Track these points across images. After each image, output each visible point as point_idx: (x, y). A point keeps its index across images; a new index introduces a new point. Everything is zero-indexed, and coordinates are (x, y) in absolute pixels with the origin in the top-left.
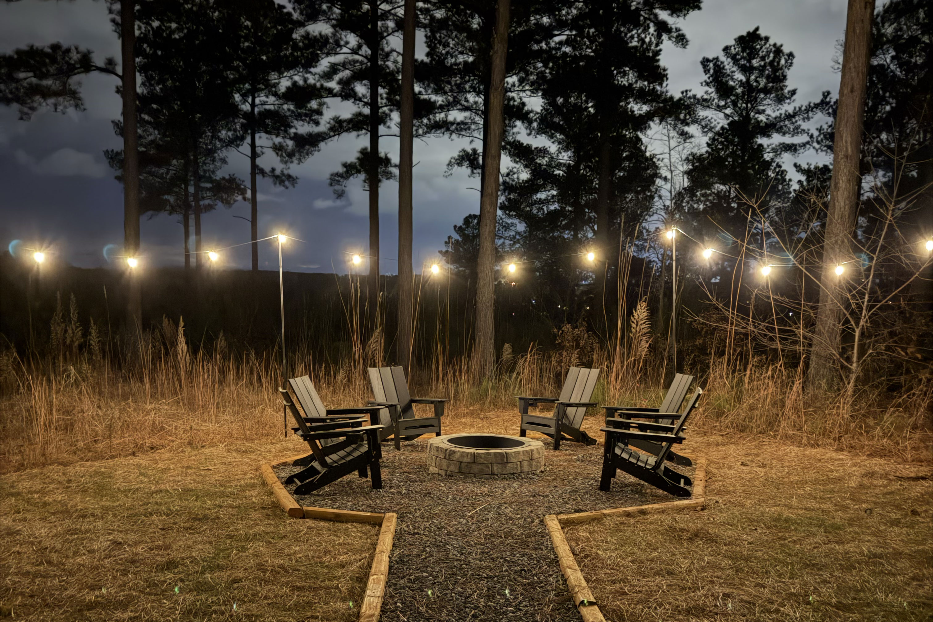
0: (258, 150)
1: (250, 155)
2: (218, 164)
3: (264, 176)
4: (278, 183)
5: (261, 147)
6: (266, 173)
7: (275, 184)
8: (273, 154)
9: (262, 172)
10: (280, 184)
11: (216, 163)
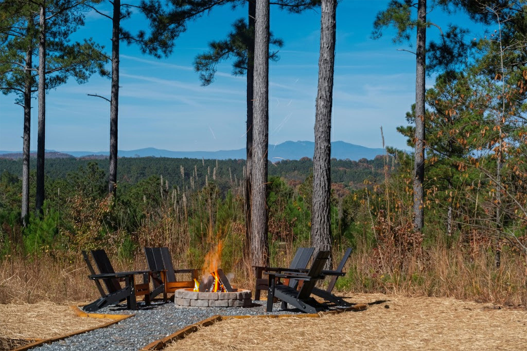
0: (123, 10)
1: (112, 17)
2: (72, 25)
3: (129, 43)
4: (148, 51)
5: (127, 6)
6: (132, 38)
7: (144, 51)
8: (143, 15)
9: (127, 36)
10: (150, 53)
11: (68, 24)
